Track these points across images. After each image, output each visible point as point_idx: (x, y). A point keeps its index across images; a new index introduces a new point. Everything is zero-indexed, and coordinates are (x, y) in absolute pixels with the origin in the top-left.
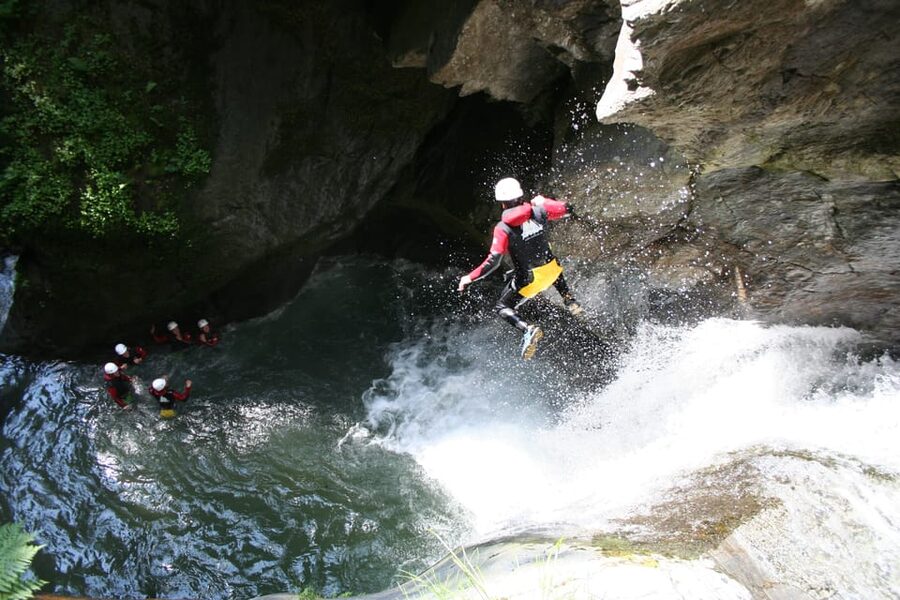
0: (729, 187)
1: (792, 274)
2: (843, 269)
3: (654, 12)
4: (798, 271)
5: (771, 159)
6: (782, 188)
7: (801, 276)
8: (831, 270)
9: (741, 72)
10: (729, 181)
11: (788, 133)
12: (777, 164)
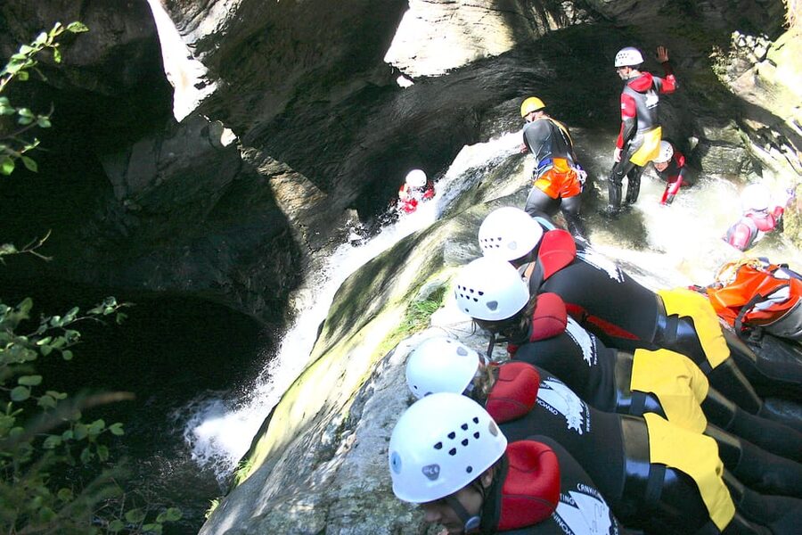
0: (265, 136)
1: (327, 170)
2: (357, 150)
3: (209, 33)
4: (330, 167)
5: (290, 104)
6: (302, 119)
7: (332, 169)
8: (351, 155)
9: (270, 53)
10: (264, 131)
11: (297, 83)
12: (295, 106)
